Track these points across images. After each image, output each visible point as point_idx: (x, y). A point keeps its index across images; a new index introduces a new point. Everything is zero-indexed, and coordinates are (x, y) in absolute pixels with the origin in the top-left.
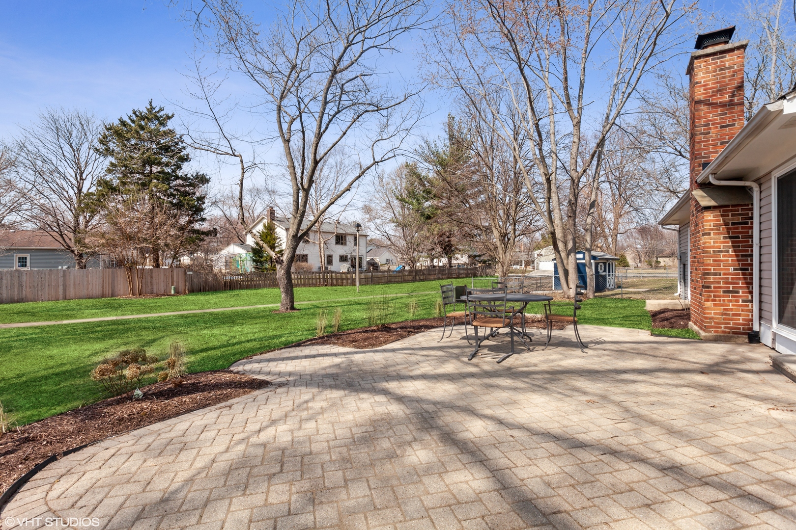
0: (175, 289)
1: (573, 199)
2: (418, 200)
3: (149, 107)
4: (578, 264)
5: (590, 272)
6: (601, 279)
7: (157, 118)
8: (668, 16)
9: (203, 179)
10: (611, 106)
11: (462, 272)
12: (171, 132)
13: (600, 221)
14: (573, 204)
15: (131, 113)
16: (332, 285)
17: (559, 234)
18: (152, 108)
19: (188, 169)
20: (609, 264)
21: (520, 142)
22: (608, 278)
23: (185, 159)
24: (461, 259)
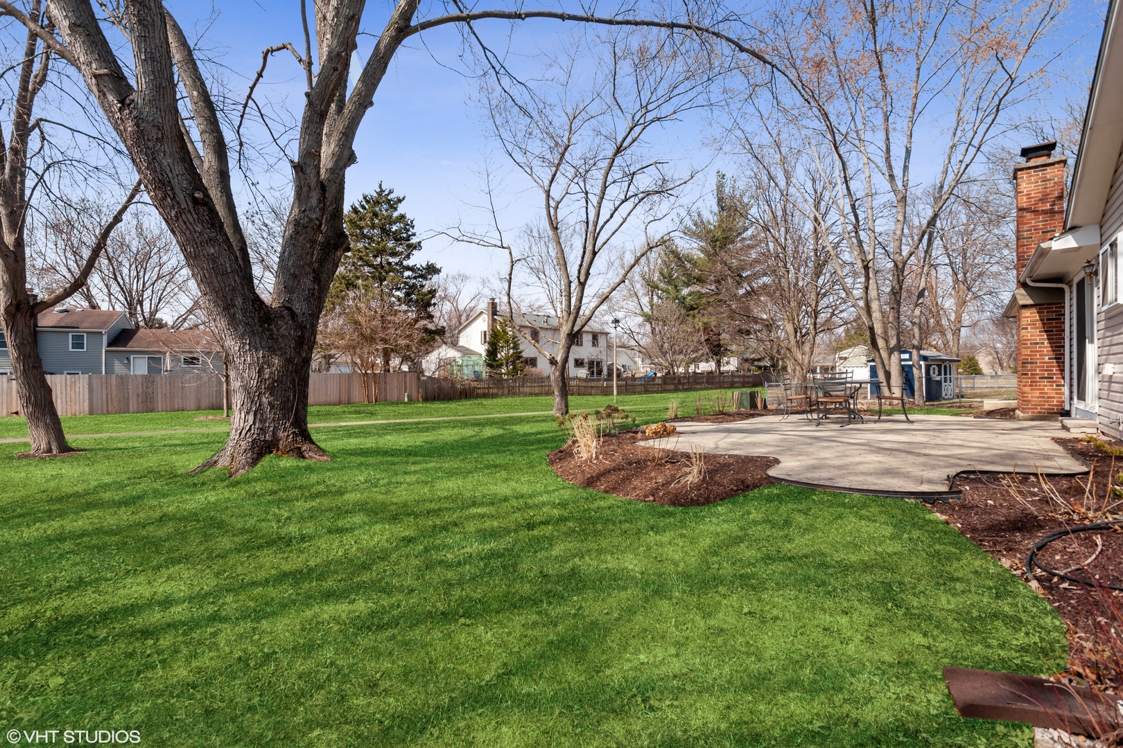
0: (408, 396)
1: (897, 287)
2: (676, 287)
3: (378, 190)
4: (903, 367)
5: (919, 374)
6: (934, 386)
7: (389, 201)
8: (1012, 82)
9: (432, 270)
10: (946, 172)
11: (736, 380)
12: (402, 217)
13: (936, 311)
14: (896, 294)
15: (361, 198)
16: (579, 394)
17: (878, 329)
18: (382, 191)
19: (417, 260)
20: (945, 367)
21: (823, 209)
22: (943, 384)
23: (418, 246)
24: (731, 365)
